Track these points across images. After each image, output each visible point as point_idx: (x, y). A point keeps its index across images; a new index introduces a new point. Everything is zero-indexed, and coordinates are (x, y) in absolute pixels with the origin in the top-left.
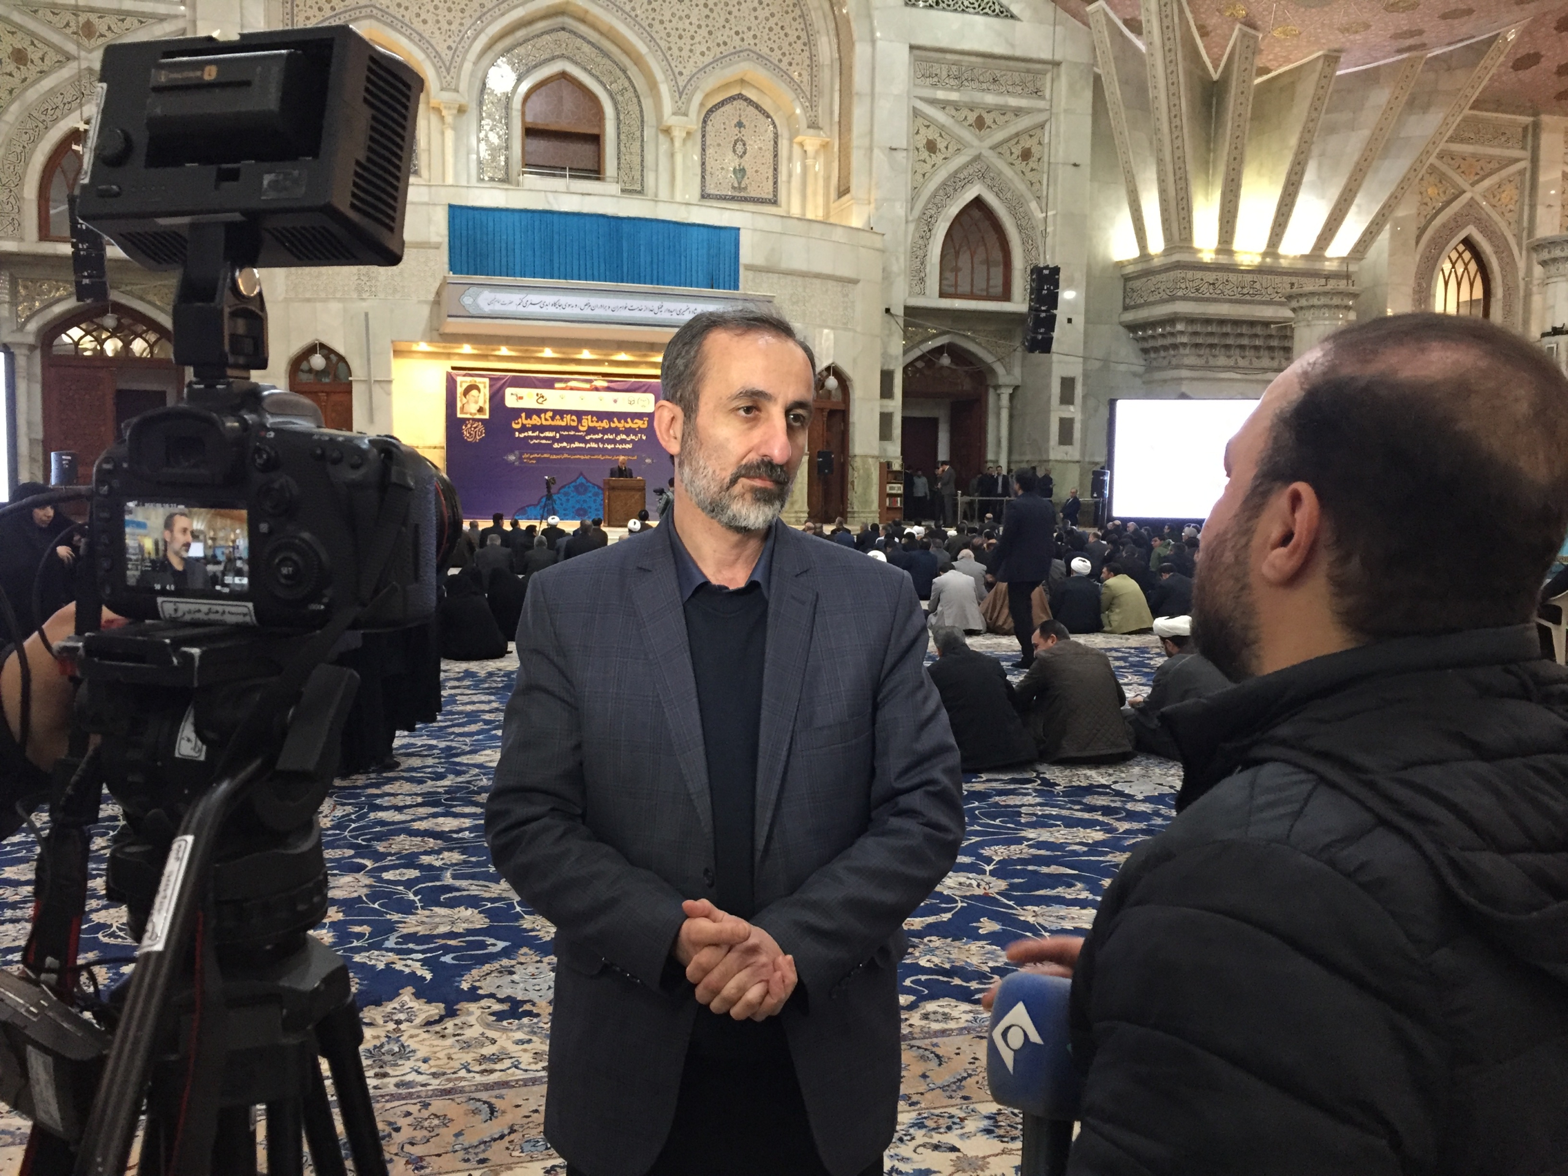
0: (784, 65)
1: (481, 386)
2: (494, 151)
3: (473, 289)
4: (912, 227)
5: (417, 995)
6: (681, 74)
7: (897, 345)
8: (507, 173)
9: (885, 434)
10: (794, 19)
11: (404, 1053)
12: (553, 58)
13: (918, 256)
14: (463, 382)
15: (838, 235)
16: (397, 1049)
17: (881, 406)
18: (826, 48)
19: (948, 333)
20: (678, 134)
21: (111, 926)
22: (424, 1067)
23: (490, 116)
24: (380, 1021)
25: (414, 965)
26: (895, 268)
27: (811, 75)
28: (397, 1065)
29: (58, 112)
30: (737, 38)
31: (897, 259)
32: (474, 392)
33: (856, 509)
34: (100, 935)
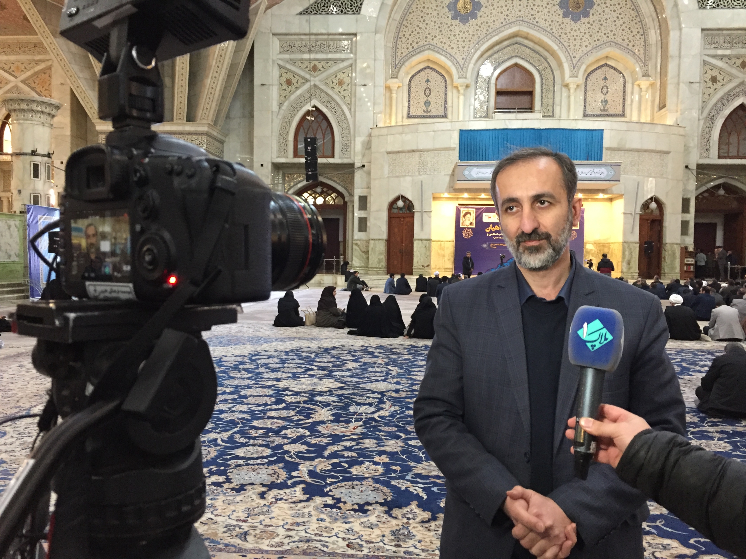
0: (630, 47)
1: (472, 212)
2: (482, 104)
3: (470, 167)
4: (702, 122)
5: (419, 506)
6: (574, 57)
7: (692, 184)
8: (487, 113)
9: (684, 231)
10: (636, 23)
11: (410, 536)
12: (511, 57)
13: (706, 137)
14: (463, 211)
15: (659, 129)
16: (406, 533)
17: (682, 217)
18: (653, 36)
19: (721, 177)
20: (572, 87)
21: (290, 452)
22: (418, 545)
23: (480, 88)
24: (400, 517)
25: (418, 490)
26: (692, 145)
27: (645, 50)
28: (405, 542)
29: (302, 104)
30: (605, 37)
31: (693, 140)
32: (468, 215)
33: (666, 271)
34: (286, 456)
